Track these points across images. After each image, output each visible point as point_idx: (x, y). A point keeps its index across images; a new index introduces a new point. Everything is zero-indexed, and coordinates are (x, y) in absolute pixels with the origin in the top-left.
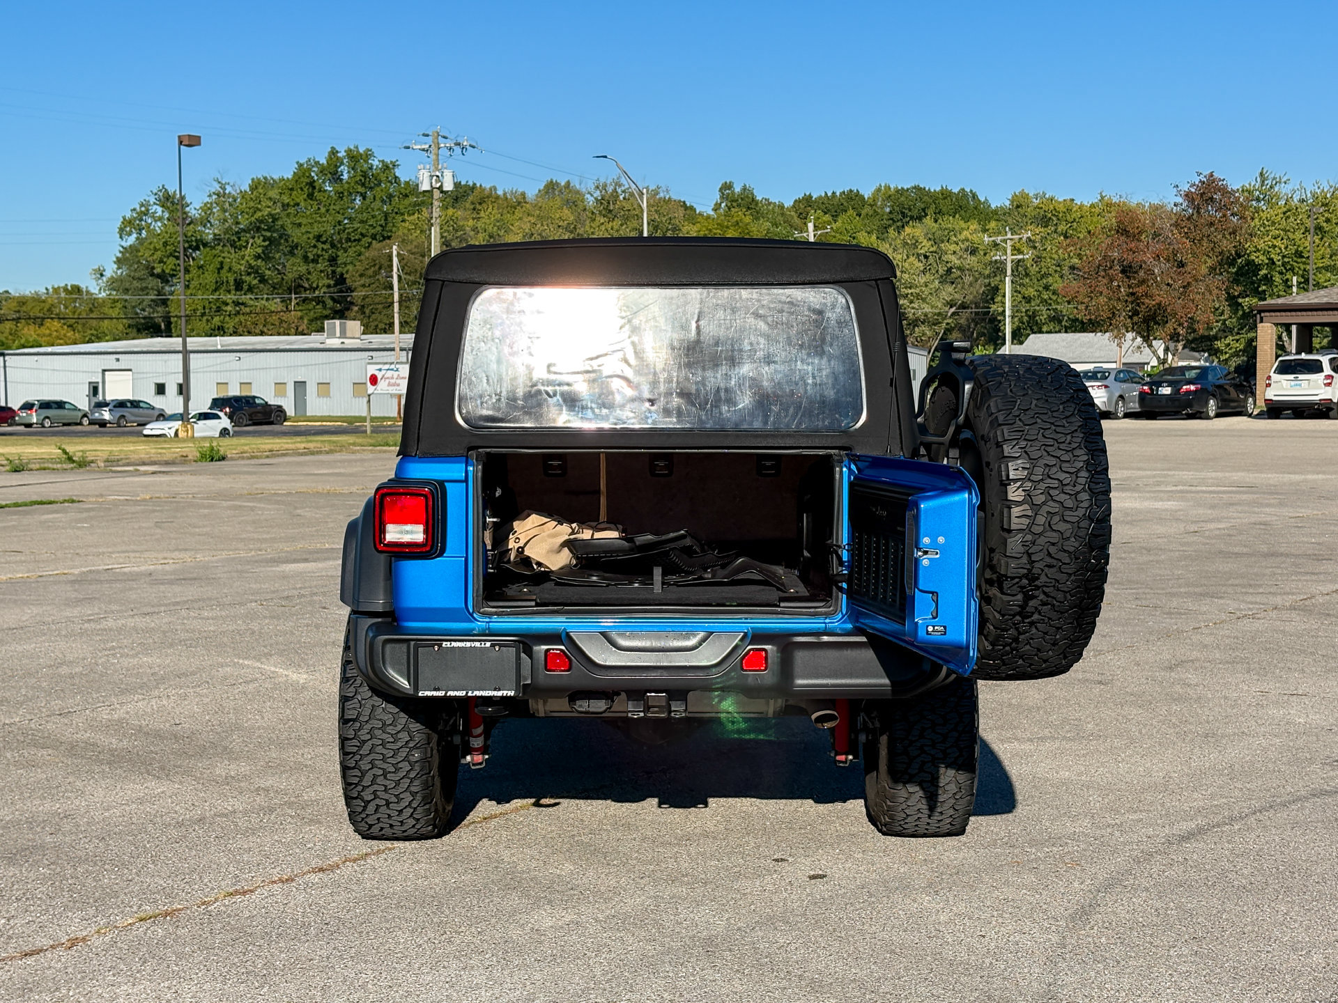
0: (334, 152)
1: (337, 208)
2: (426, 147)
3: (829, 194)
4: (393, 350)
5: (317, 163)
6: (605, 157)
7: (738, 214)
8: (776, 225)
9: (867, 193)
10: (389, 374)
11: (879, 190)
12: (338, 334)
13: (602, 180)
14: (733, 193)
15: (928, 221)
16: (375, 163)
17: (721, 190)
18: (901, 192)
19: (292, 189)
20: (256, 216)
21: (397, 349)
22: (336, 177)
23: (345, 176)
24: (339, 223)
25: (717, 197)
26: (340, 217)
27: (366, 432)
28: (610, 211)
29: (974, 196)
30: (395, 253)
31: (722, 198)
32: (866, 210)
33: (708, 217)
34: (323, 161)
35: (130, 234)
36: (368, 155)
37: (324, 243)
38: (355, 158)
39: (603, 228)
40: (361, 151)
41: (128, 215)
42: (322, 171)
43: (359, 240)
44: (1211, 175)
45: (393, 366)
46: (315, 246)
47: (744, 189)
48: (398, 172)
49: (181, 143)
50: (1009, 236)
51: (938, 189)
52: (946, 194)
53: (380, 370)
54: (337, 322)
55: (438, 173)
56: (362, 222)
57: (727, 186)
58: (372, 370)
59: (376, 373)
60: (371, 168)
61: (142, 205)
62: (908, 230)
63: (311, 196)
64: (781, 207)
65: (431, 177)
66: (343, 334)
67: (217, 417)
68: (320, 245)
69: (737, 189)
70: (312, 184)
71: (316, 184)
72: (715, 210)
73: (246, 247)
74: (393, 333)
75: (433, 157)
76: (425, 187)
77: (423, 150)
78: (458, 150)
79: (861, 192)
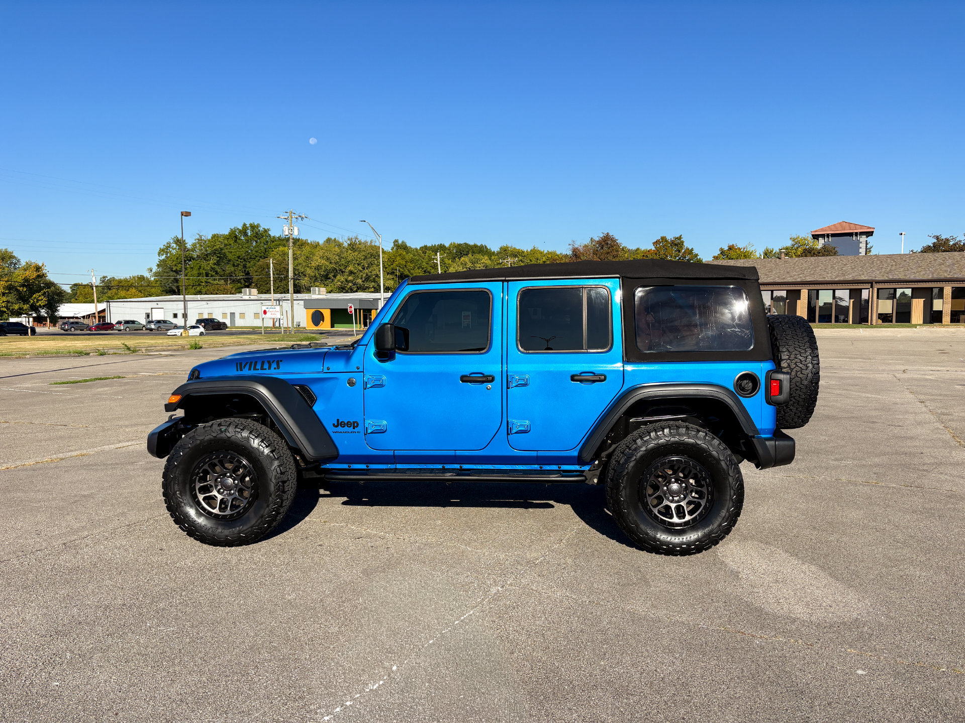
0: (245, 225)
1: (246, 246)
2: (286, 217)
3: (433, 245)
4: (271, 300)
5: (238, 229)
6: (365, 221)
7: (400, 251)
8: (414, 255)
9: (447, 245)
10: (271, 310)
11: (451, 244)
12: (248, 294)
13: (350, 237)
14: (398, 243)
15: (470, 255)
16: (261, 229)
17: (394, 242)
18: (460, 245)
19: (228, 239)
20: (214, 248)
21: (273, 300)
22: (245, 234)
23: (249, 234)
24: (247, 252)
25: (392, 245)
26: (247, 250)
27: (261, 333)
28: (354, 249)
29: (486, 247)
30: (271, 262)
31: (394, 245)
32: (447, 251)
33: (389, 252)
34: (241, 228)
35: (163, 255)
36: (258, 226)
37: (241, 259)
38: (253, 227)
39: (351, 255)
40: (256, 224)
41: (162, 247)
42: (240, 232)
43: (255, 258)
44: (608, 233)
45: (273, 307)
46: (237, 260)
47: (403, 242)
48: (270, 233)
49: (182, 215)
50: (509, 260)
51: (473, 244)
52: (476, 246)
53: (268, 308)
54: (248, 289)
55: (292, 228)
56: (256, 252)
57: (396, 241)
58: (264, 308)
59: (267, 310)
60: (259, 231)
61: (168, 244)
62: (463, 258)
63: (235, 241)
64: (416, 249)
65: (289, 229)
66: (250, 294)
67: (199, 327)
68: (239, 260)
69: (400, 242)
70: (236, 237)
71: (238, 237)
72: (392, 250)
73: (210, 260)
74: (270, 293)
75: (289, 221)
76: (287, 233)
77: (285, 219)
78: (300, 219)
79: (445, 245)
